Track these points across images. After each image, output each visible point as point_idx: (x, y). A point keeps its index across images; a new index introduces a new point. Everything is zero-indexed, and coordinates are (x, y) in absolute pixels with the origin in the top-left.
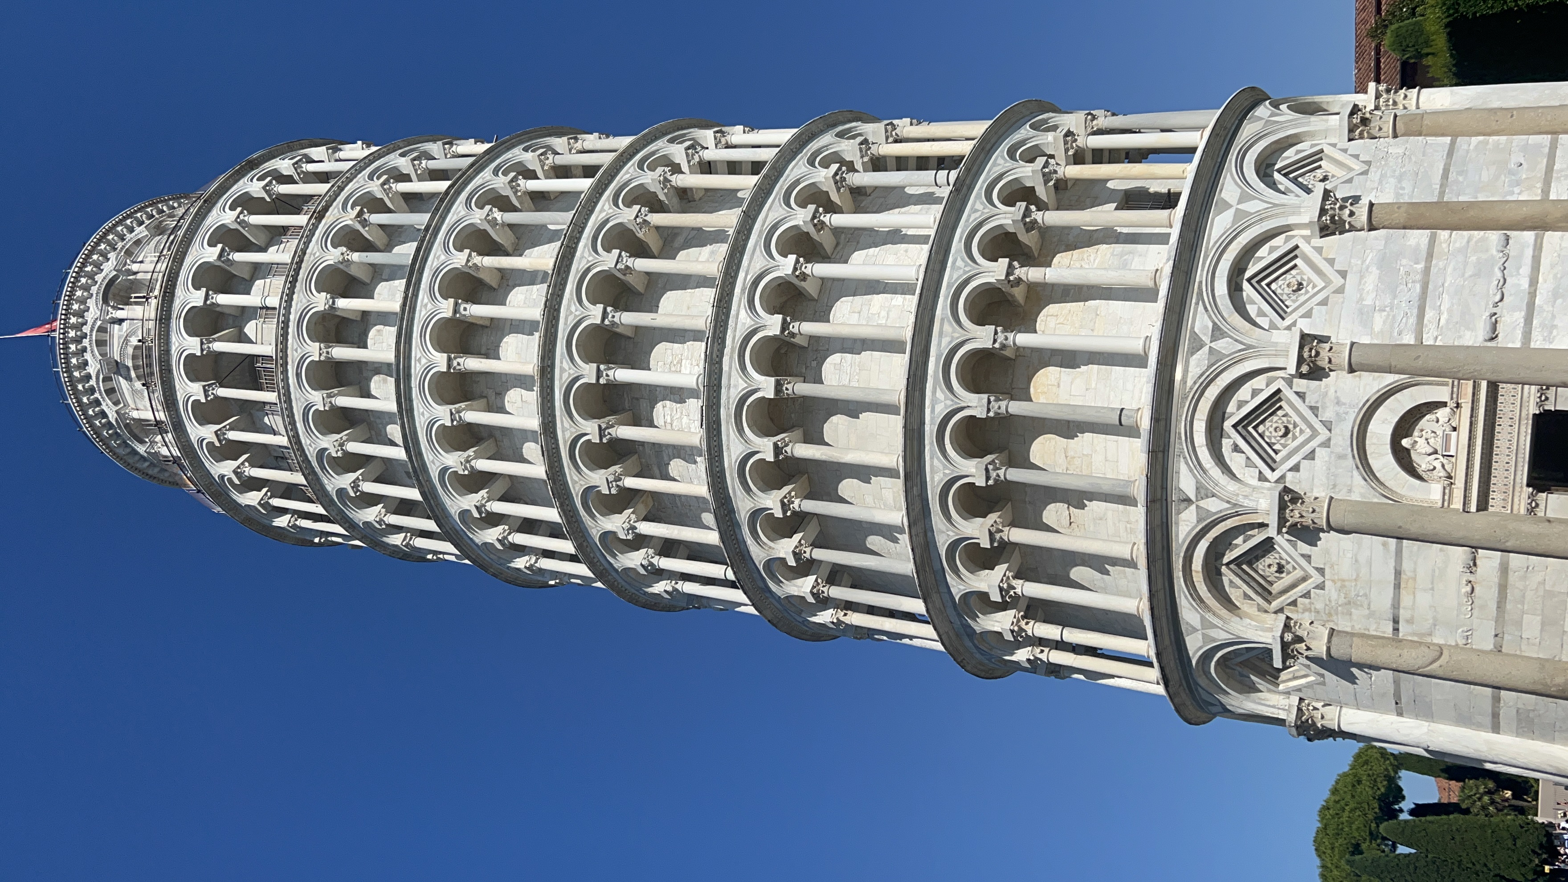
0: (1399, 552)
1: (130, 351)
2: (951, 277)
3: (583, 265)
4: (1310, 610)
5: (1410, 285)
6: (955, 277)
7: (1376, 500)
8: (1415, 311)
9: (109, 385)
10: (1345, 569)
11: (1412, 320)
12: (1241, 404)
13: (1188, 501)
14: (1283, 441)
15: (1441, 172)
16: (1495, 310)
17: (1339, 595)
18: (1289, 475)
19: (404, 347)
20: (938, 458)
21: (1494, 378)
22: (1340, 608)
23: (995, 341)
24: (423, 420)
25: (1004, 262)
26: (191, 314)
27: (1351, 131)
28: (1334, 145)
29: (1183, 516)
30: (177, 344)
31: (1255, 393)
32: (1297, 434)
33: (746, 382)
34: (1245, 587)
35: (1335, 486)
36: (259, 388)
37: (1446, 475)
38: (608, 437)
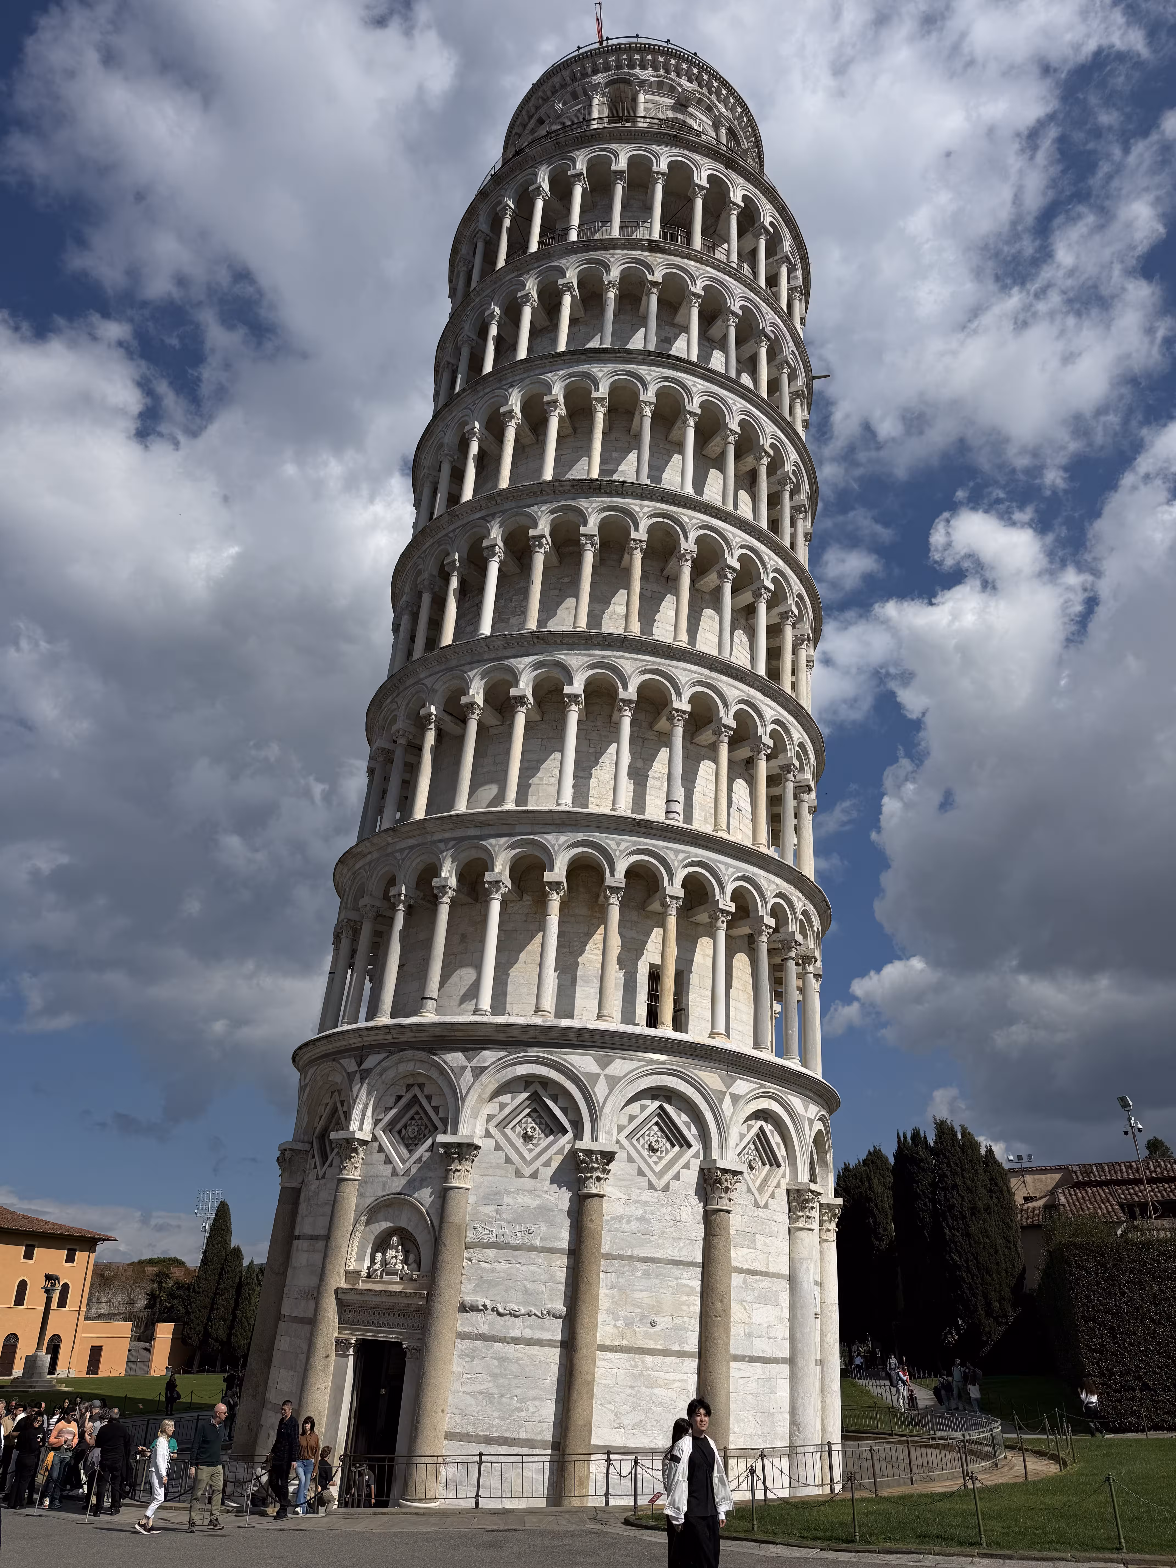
4: (310, 1168)
5: (519, 1234)
8: (494, 1240)
10: (323, 1195)
11: (486, 1238)
12: (429, 1098)
13: (360, 1065)
14: (407, 1136)
16: (490, 1309)
17: (313, 1191)
18: (377, 1144)
22: (307, 1193)
29: (353, 1060)
31: (436, 1109)
32: (410, 1147)
34: (325, 1115)
35: (366, 1182)
37: (370, 1274)
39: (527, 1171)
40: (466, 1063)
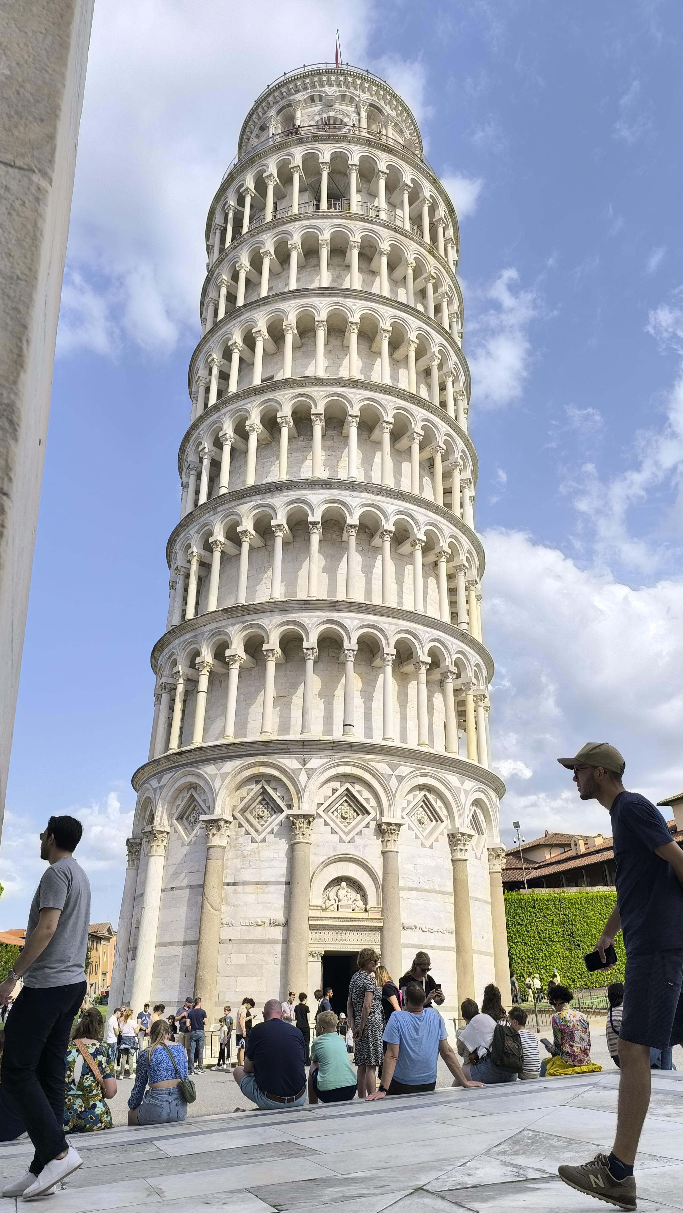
0: (278, 883)
1: (340, 116)
2: (420, 630)
3: (415, 413)
4: (237, 834)
5: (427, 882)
6: (420, 632)
7: (311, 869)
8: (415, 886)
9: (317, 99)
10: (266, 853)
11: (411, 885)
12: (360, 792)
13: (304, 764)
14: (339, 816)
15: (479, 897)
16: (418, 928)
17: (249, 851)
18: (322, 820)
19: (362, 296)
20: (318, 620)
21: (385, 929)
22: (240, 852)
23: (387, 654)
24: (318, 303)
25: (429, 660)
26: (371, 161)
27: (493, 849)
28: (486, 841)
29: (294, 761)
30: (354, 149)
31: (367, 800)
32: (344, 824)
33: (356, 507)
34: (249, 797)
35: (318, 846)
36: (330, 198)
37: (327, 907)
38: (315, 419)
39: (428, 844)
40: (391, 773)
